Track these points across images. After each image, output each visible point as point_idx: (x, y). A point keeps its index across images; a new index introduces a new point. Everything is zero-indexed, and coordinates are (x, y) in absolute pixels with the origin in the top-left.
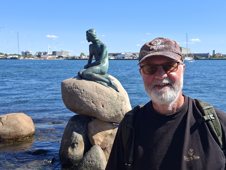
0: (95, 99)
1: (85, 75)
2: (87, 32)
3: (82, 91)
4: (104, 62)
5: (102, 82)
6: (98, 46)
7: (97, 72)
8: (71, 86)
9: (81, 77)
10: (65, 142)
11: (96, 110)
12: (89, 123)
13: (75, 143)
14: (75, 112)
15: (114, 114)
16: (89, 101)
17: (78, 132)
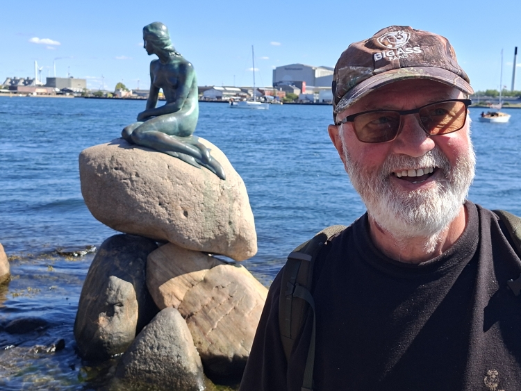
0: (165, 197)
1: (140, 136)
2: (145, 29)
3: (134, 177)
4: (187, 105)
5: (183, 155)
6: (173, 65)
7: (171, 129)
8: (105, 164)
9: (130, 141)
10: (89, 300)
11: (168, 222)
12: (150, 254)
13: (115, 304)
14: (114, 227)
15: (212, 234)
16: (151, 200)
17: (122, 276)
